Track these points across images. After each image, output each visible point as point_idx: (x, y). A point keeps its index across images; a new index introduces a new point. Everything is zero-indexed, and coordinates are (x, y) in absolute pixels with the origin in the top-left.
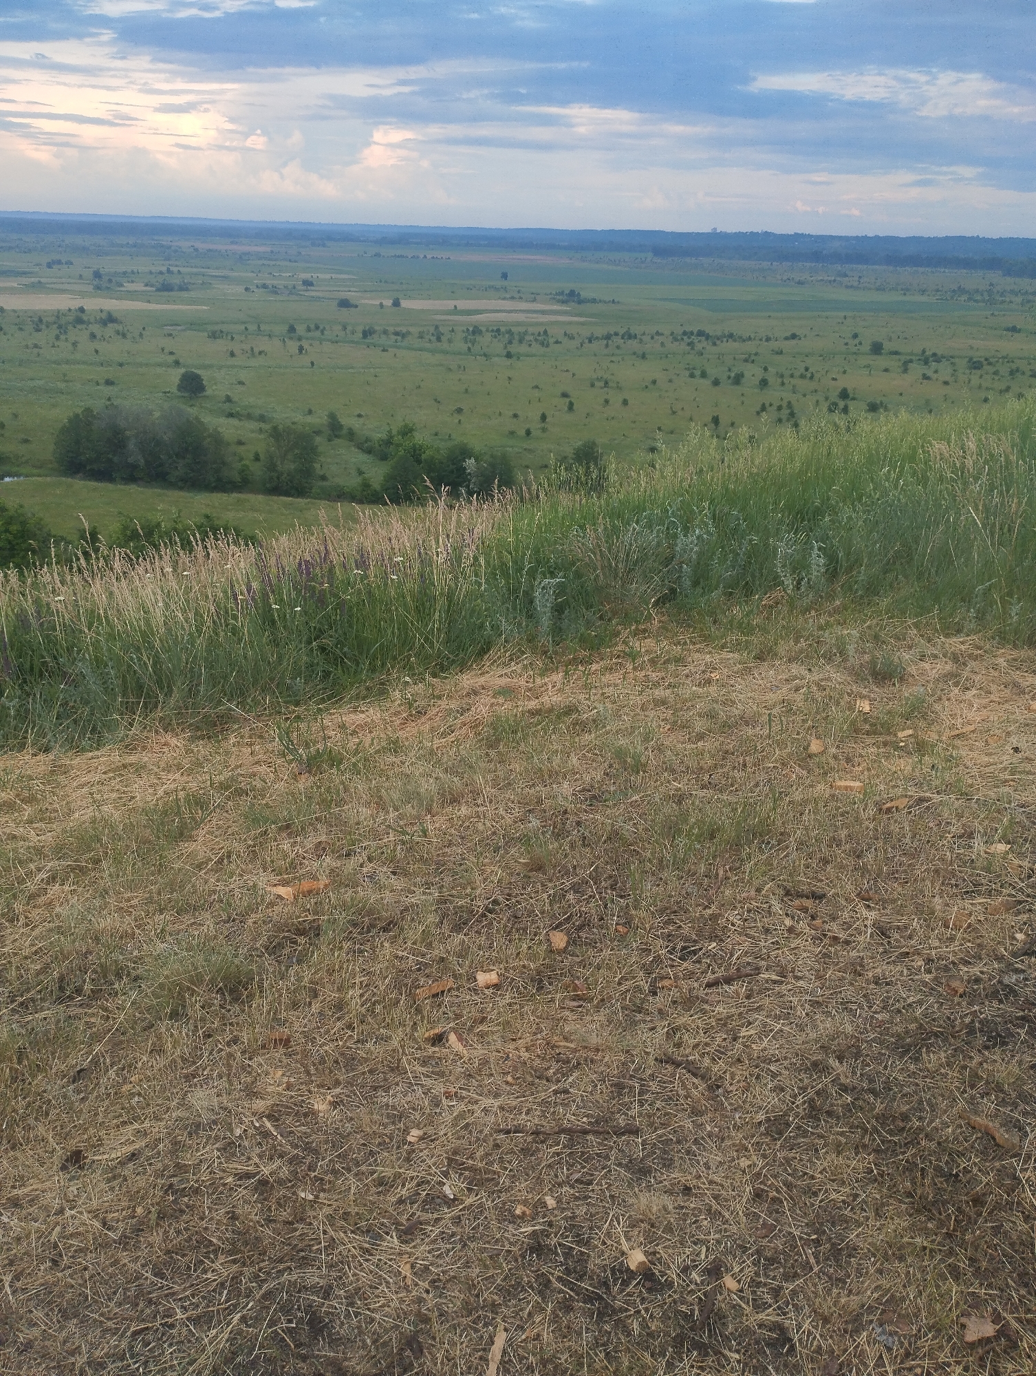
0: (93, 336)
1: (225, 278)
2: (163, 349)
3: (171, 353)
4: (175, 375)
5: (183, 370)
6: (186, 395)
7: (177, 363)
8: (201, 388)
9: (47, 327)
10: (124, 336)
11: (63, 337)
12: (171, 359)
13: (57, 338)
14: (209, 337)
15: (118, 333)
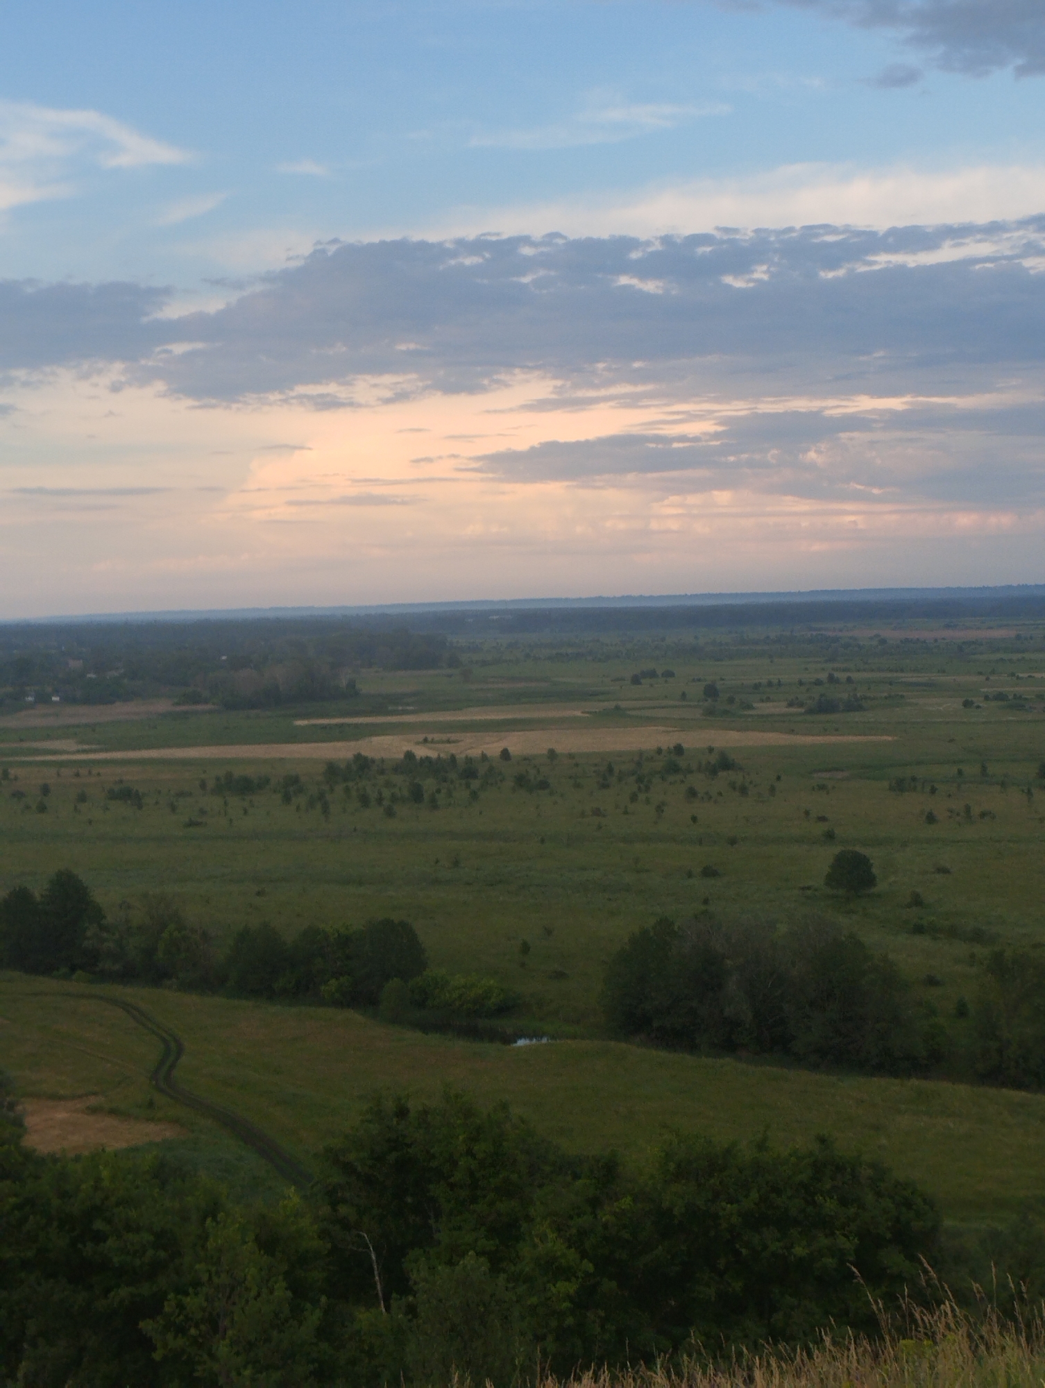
0: (692, 793)
1: (930, 686)
2: (807, 813)
3: (822, 819)
4: (823, 859)
5: (837, 850)
6: (841, 892)
7: (830, 836)
8: (870, 881)
9: (620, 780)
10: (743, 790)
11: (642, 797)
12: (822, 828)
13: (634, 798)
14: (891, 789)
15: (733, 786)
